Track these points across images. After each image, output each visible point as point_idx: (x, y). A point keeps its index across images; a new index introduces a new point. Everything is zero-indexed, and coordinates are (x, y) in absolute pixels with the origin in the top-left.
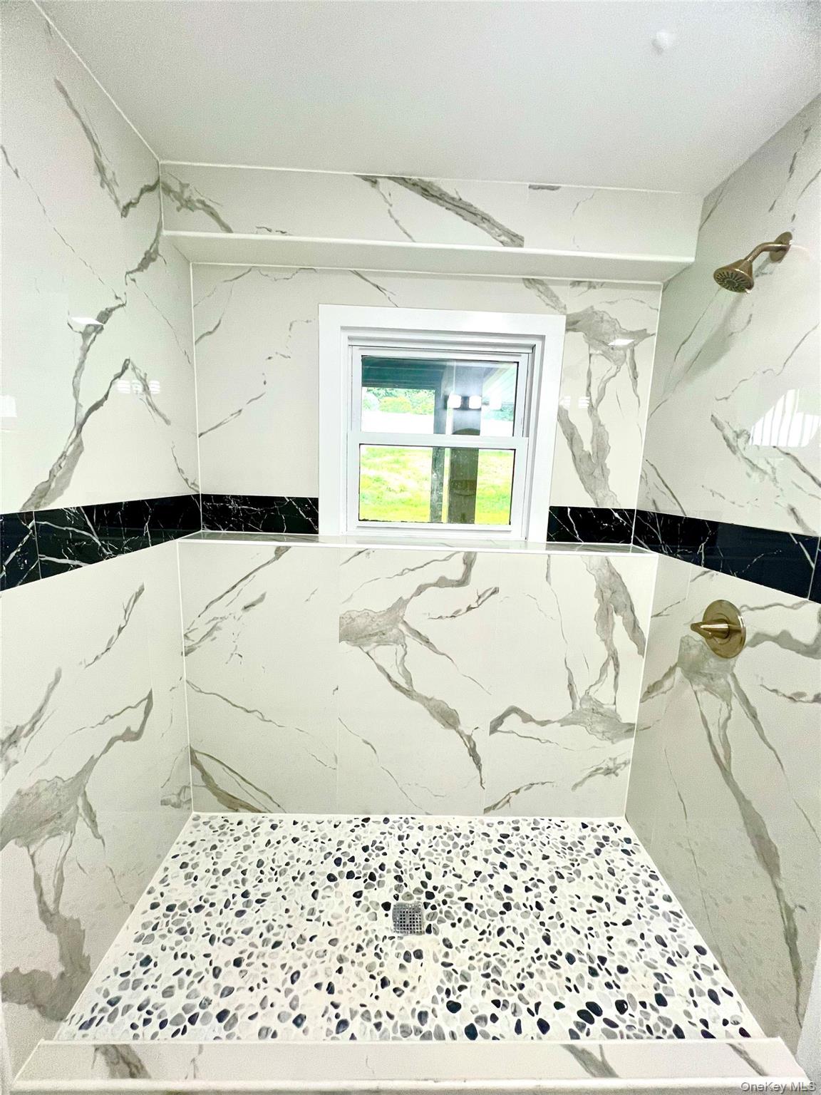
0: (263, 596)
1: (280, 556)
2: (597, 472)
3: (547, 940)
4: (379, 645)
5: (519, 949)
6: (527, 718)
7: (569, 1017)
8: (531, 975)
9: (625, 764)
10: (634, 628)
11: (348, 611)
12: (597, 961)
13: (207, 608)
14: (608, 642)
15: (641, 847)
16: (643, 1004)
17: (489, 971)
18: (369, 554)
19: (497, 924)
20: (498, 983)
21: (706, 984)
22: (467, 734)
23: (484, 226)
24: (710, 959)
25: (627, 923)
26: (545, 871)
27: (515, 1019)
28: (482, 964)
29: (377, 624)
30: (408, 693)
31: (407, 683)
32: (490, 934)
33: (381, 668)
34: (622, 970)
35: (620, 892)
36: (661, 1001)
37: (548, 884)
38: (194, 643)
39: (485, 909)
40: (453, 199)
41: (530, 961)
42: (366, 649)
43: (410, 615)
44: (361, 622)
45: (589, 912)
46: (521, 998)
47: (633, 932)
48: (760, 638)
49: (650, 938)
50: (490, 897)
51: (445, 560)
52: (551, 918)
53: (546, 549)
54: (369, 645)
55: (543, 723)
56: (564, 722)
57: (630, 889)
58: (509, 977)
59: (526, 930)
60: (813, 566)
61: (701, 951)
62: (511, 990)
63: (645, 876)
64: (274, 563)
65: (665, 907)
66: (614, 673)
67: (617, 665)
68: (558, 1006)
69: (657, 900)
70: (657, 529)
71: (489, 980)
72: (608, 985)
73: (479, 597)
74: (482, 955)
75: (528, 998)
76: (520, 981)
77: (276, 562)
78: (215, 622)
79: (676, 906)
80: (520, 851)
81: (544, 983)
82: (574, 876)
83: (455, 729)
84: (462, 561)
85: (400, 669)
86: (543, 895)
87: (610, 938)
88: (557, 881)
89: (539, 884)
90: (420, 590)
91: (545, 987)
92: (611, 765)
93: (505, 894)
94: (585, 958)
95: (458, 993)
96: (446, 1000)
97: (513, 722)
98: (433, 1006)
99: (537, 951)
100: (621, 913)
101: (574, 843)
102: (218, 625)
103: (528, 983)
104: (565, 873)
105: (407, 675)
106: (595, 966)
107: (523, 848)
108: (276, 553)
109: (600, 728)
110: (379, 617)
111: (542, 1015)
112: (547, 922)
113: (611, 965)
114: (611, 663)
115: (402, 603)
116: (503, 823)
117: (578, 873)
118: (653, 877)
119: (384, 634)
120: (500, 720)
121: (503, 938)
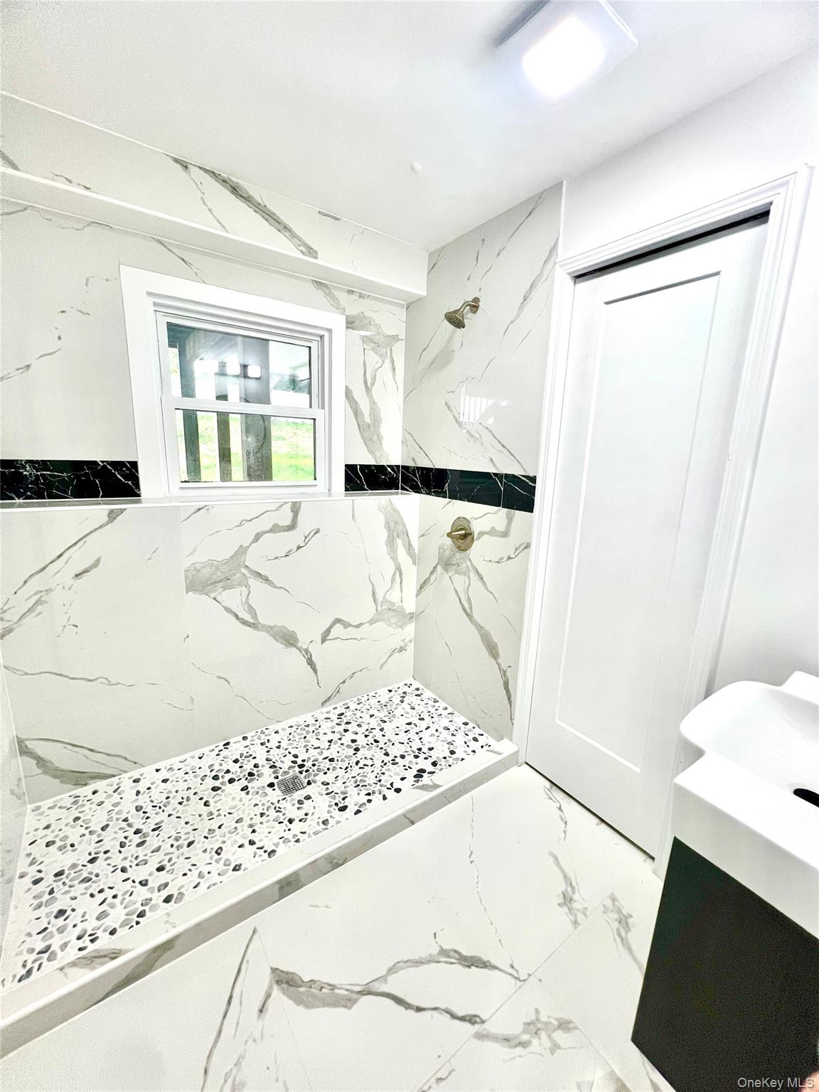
0: (98, 561)
1: (115, 519)
2: (375, 438)
3: (387, 754)
4: (224, 590)
5: (372, 766)
6: (346, 625)
7: (410, 779)
8: (383, 774)
9: (410, 641)
10: (409, 547)
11: (193, 564)
12: (417, 751)
13: (25, 582)
14: (394, 559)
15: (426, 690)
16: (445, 758)
17: (358, 783)
18: (208, 510)
19: (354, 760)
20: (366, 786)
21: (471, 736)
22: (304, 648)
23: (286, 234)
24: (471, 725)
25: (428, 728)
26: (374, 723)
27: (382, 796)
28: (352, 783)
29: (222, 572)
30: (254, 626)
31: (252, 618)
32: (351, 767)
33: (228, 610)
34: (431, 749)
35: (420, 716)
36: (452, 752)
37: (378, 728)
38: (11, 623)
39: (343, 757)
40: (259, 204)
41: (381, 768)
42: (213, 595)
43: (252, 560)
44: (206, 572)
45: (406, 732)
46: (381, 786)
47: (432, 730)
48: (481, 534)
49: (441, 730)
50: (344, 750)
51: (276, 510)
52: (386, 743)
53: (346, 496)
54: (215, 591)
55: (358, 626)
56: (371, 622)
57: (425, 712)
58: (371, 779)
59: (373, 755)
60: (502, 489)
61: (466, 724)
62: (374, 785)
63: (431, 703)
64: (108, 526)
65: (445, 713)
66: (400, 581)
67: (401, 575)
68: (403, 779)
69: (440, 711)
70: (417, 478)
71: (360, 787)
72: (426, 758)
73: (306, 538)
74: (350, 779)
75: (385, 784)
76: (378, 779)
77: (110, 525)
78: (38, 596)
79: (450, 710)
80: (354, 719)
81: (391, 774)
82: (392, 718)
83: (295, 646)
84: (290, 510)
85: (246, 606)
86: (377, 735)
87: (421, 739)
88: (383, 725)
89: (372, 731)
90: (258, 537)
91: (393, 774)
92: (402, 644)
93: (353, 745)
94: (411, 753)
95: (343, 802)
96: (337, 808)
97: (338, 630)
98: (329, 815)
99: (382, 762)
100: (423, 725)
101: (387, 702)
102: (43, 599)
103: (383, 778)
104: (386, 719)
105: (251, 610)
106: (417, 754)
107: (356, 716)
108: (109, 517)
109: (393, 621)
110: (222, 565)
111: (395, 786)
112: (383, 746)
113: (425, 749)
114: (398, 573)
115: (242, 550)
116: (336, 708)
117: (394, 716)
118: (435, 701)
119: (228, 579)
120: (328, 631)
121: (361, 765)
